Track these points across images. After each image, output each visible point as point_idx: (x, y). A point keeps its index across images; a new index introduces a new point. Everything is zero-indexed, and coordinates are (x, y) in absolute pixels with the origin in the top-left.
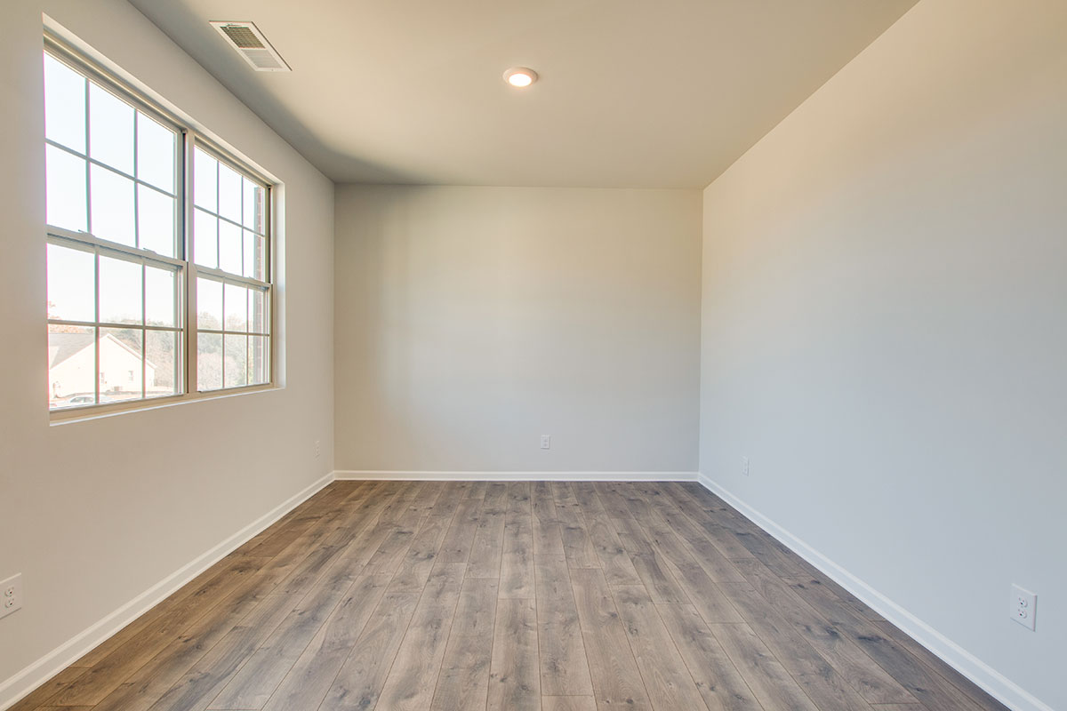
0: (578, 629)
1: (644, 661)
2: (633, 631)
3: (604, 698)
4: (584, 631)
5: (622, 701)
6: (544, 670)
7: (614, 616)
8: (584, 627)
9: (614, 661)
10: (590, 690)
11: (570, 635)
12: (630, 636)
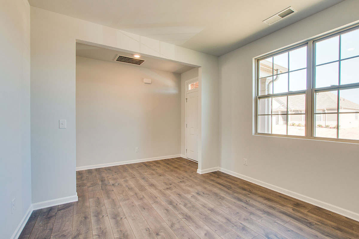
0: (168, 224)
1: (142, 219)
2: (148, 230)
3: (151, 208)
4: (165, 223)
5: (147, 209)
6: (169, 209)
7: (157, 234)
8: (166, 224)
9: (151, 217)
10: (155, 208)
11: (169, 220)
12: (149, 227)
